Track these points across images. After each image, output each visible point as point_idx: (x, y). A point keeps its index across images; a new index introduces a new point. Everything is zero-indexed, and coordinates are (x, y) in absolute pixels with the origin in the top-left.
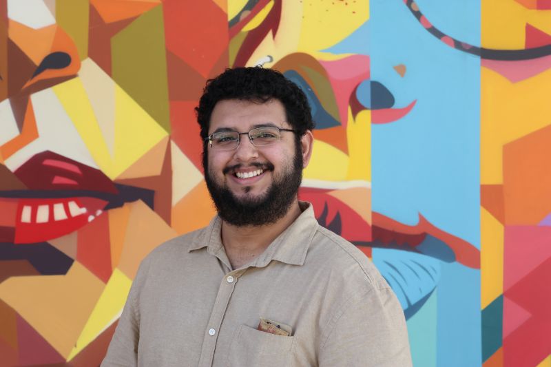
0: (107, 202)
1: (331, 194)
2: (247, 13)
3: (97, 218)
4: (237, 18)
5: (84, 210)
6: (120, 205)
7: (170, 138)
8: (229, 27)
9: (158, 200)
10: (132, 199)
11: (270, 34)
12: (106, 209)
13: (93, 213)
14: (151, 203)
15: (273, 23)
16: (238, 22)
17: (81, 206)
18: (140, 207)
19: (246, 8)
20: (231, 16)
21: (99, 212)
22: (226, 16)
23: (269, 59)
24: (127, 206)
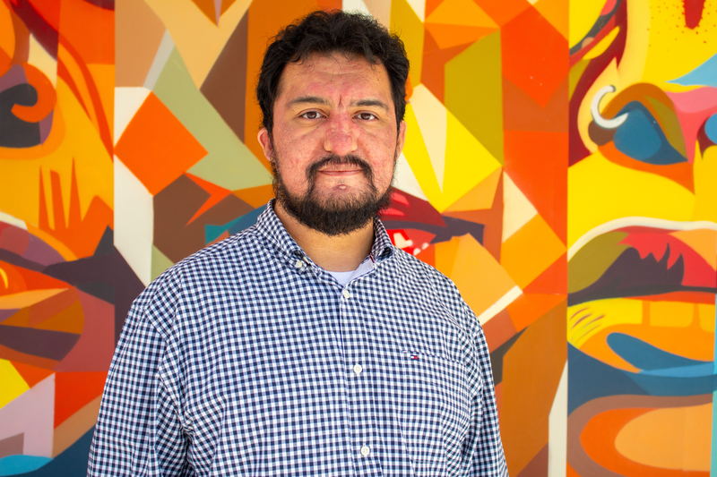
0: (435, 235)
1: (673, 234)
2: (590, 40)
3: (423, 251)
4: (579, 45)
5: (409, 243)
6: (447, 238)
7: (503, 169)
8: (571, 54)
9: (487, 234)
10: (461, 233)
11: (614, 62)
12: (432, 242)
13: (420, 247)
14: (480, 239)
15: (617, 51)
16: (580, 50)
17: (406, 238)
18: (468, 240)
19: (589, 35)
20: (572, 44)
21: (425, 246)
22: (567, 43)
23: (611, 89)
24: (454, 239)
